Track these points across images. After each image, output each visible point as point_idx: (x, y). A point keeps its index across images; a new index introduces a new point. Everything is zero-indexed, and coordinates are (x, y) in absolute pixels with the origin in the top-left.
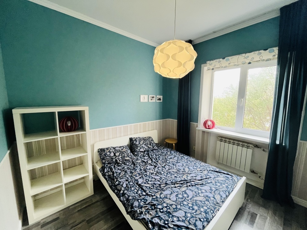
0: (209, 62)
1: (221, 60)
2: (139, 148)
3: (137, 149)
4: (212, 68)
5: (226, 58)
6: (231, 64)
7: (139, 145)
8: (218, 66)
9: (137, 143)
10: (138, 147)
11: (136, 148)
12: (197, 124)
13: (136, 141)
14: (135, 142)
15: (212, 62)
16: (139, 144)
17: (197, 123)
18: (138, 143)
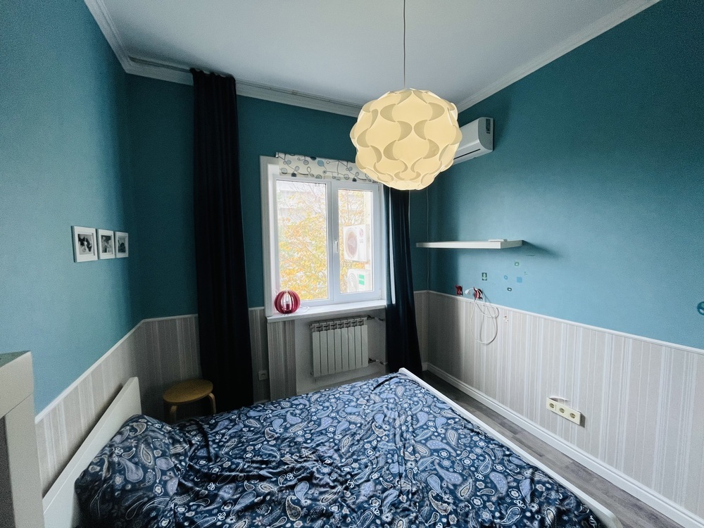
0: (282, 155)
1: (308, 159)
2: (158, 489)
3: (157, 500)
4: (292, 172)
5: (318, 159)
6: (328, 174)
7: (150, 475)
8: (303, 170)
9: (135, 475)
10: (151, 488)
11: (150, 499)
12: (263, 308)
13: (122, 471)
14: (118, 480)
15: (289, 157)
16: (145, 469)
17: (263, 305)
18: (141, 472)
